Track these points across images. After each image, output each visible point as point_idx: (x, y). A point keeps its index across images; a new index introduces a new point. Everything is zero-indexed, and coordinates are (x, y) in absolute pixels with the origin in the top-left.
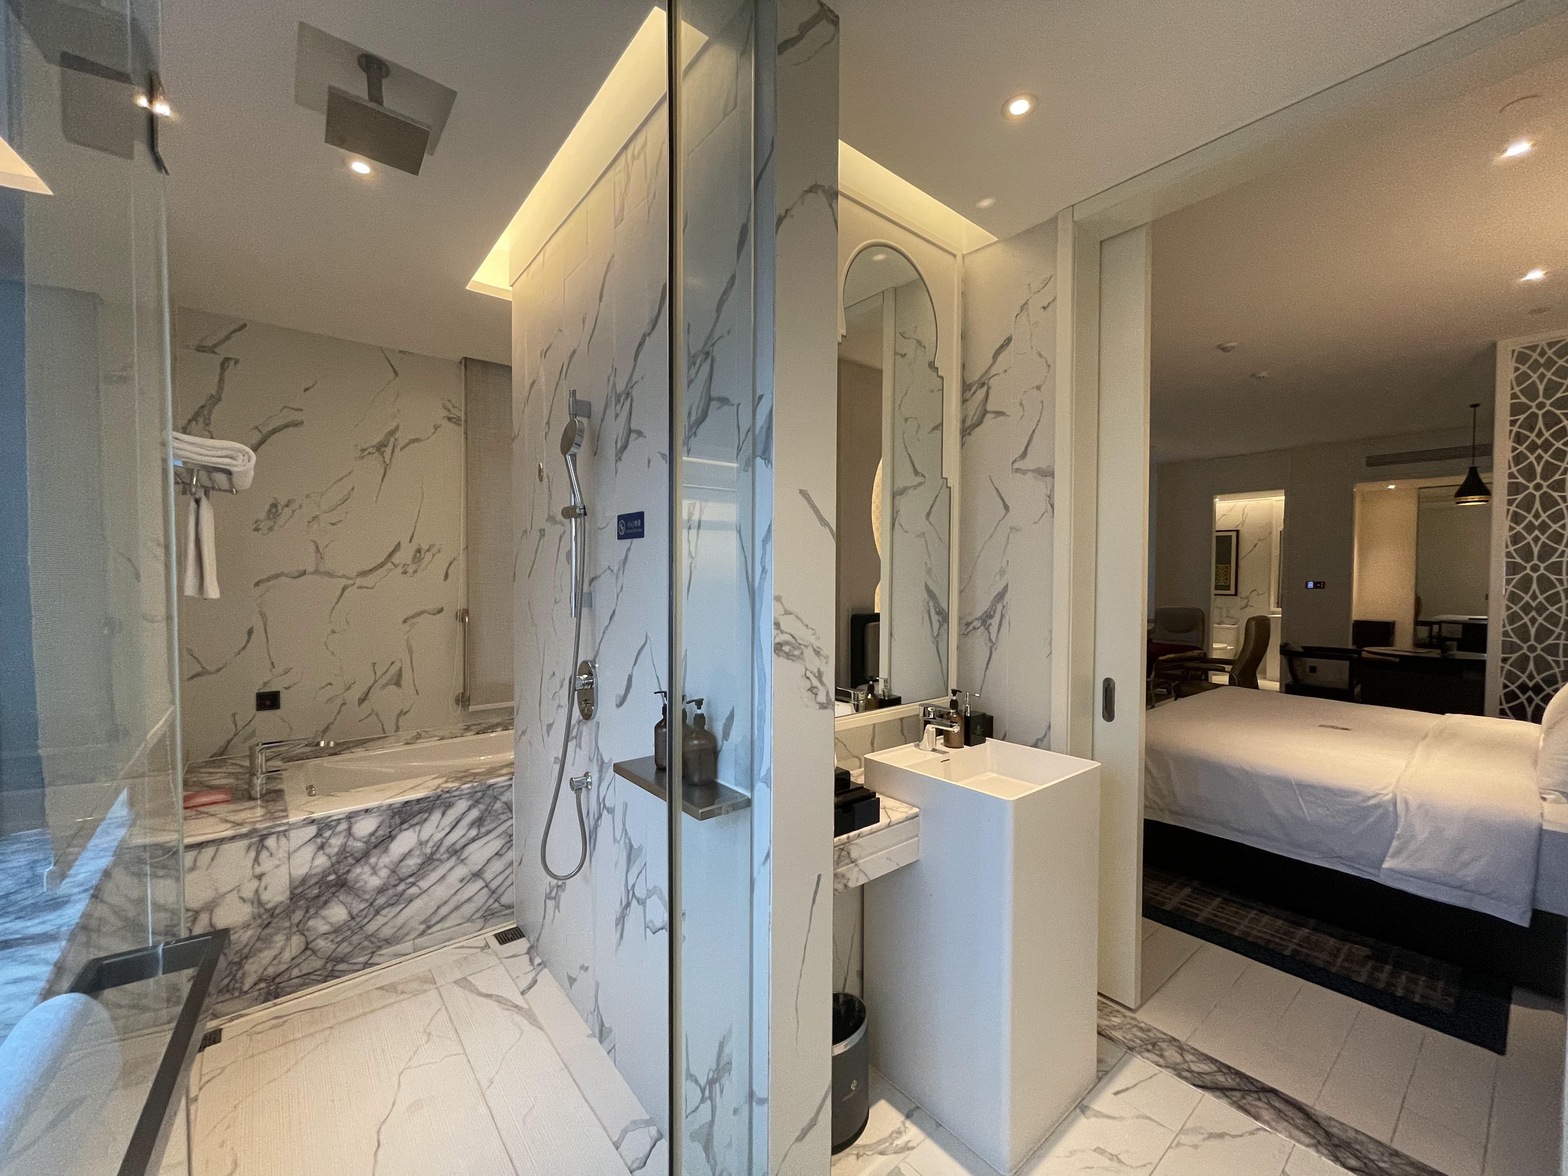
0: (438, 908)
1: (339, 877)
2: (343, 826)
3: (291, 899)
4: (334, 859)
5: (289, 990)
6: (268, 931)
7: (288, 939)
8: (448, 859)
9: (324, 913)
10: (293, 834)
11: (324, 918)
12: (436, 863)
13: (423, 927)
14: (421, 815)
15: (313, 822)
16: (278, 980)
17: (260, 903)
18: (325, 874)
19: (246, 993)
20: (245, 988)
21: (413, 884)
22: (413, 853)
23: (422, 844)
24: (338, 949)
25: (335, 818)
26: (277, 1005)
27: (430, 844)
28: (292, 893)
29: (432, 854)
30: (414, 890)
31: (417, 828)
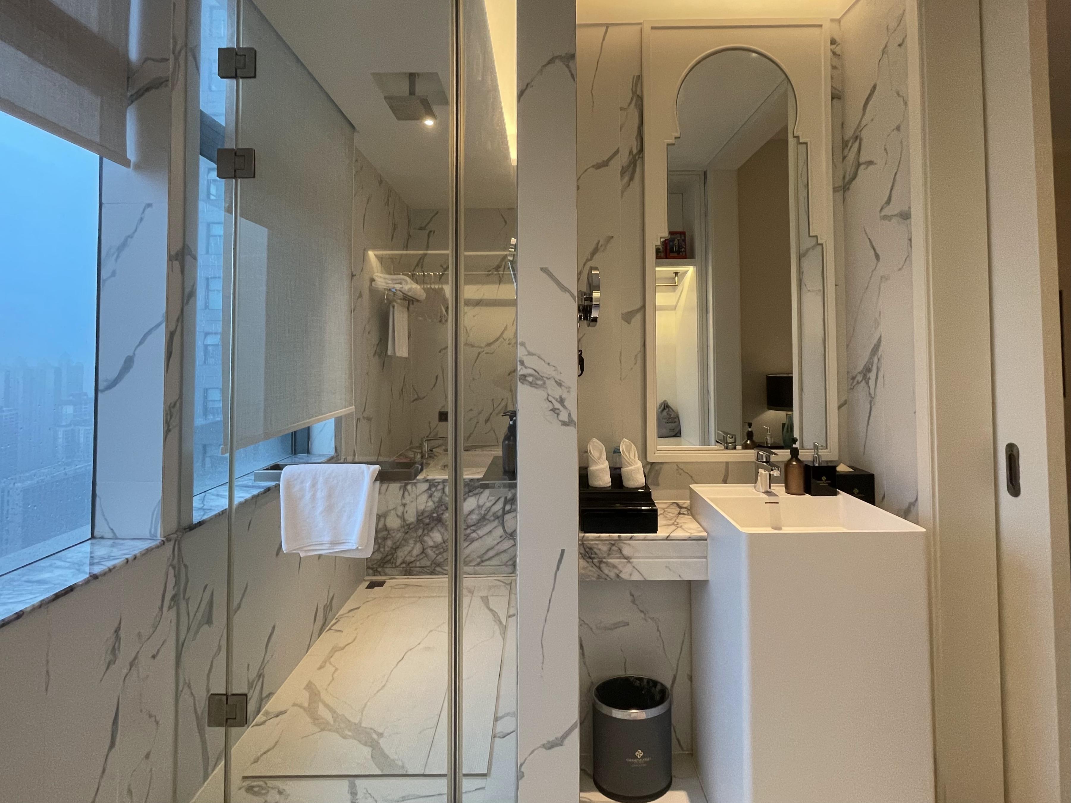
0: (488, 550)
1: (438, 515)
2: (440, 487)
3: (417, 522)
4: (436, 504)
5: (415, 573)
6: (407, 536)
7: (415, 544)
8: (494, 520)
9: (431, 534)
10: (419, 485)
11: (431, 537)
12: (487, 522)
13: (479, 560)
14: (479, 489)
15: (427, 481)
16: (411, 565)
17: (404, 520)
18: (432, 512)
19: (398, 567)
20: (398, 564)
21: (474, 531)
22: (474, 511)
23: (480, 507)
24: (437, 558)
25: (437, 481)
26: (408, 578)
27: (484, 509)
28: (417, 518)
29: (485, 515)
30: (474, 535)
31: (478, 496)
